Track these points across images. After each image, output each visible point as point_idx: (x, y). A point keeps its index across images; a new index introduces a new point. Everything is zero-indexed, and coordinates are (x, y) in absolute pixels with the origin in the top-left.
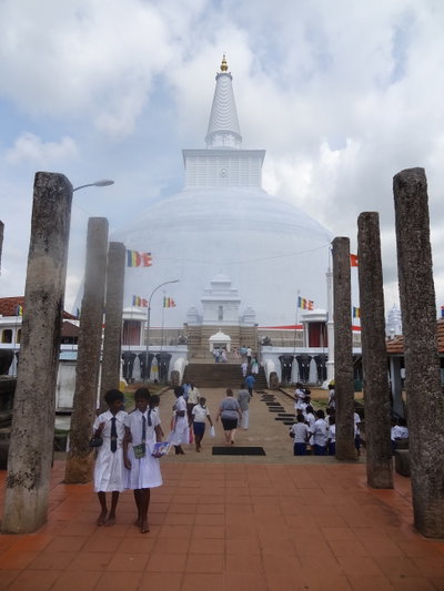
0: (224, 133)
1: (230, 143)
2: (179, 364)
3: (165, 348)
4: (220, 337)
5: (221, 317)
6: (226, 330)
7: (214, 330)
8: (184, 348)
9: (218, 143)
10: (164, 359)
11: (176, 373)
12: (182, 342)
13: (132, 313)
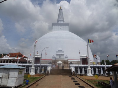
0: (61, 20)
1: (62, 22)
2: (49, 69)
3: (46, 65)
4: (60, 62)
5: (60, 57)
6: (61, 61)
7: (58, 60)
8: (51, 65)
9: (60, 22)
10: (46, 67)
11: (48, 71)
12: (50, 63)
13: (37, 56)
